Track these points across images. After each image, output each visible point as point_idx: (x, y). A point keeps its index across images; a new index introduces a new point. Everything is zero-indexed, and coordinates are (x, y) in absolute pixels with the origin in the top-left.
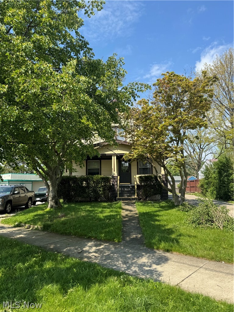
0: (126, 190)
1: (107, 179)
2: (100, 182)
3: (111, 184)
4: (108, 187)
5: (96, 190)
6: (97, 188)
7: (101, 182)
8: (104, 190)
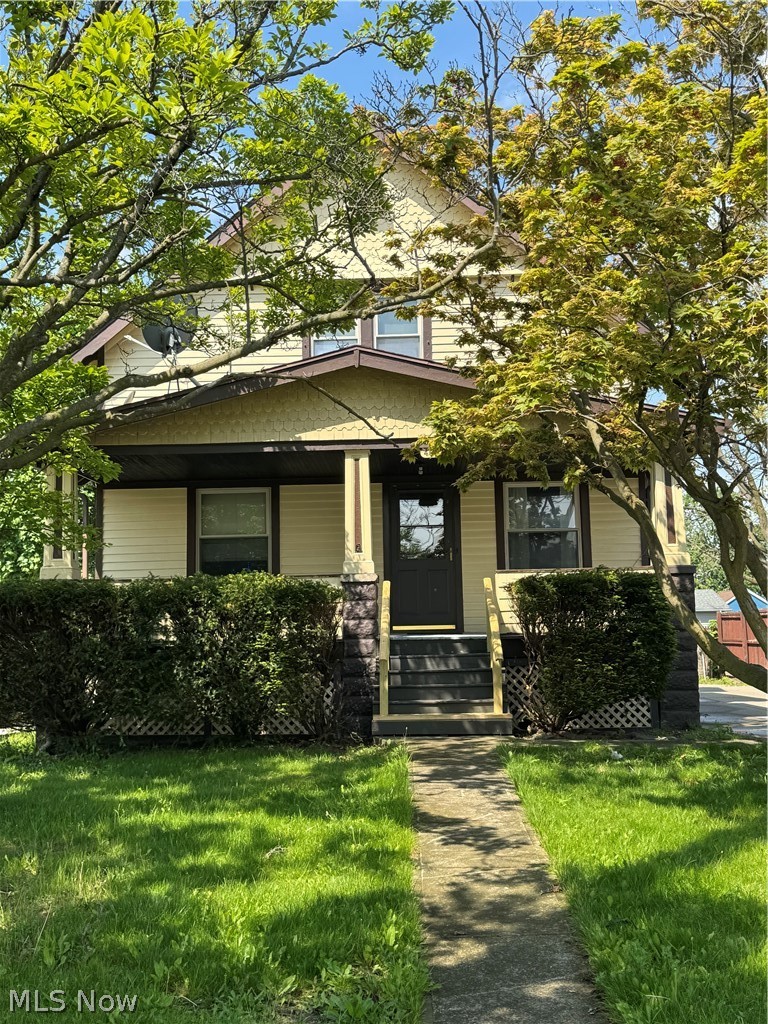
0: (430, 665)
1: (313, 601)
2: (265, 617)
3: (340, 633)
4: (317, 650)
5: (237, 670)
6: (244, 657)
7: (272, 616)
8: (291, 668)
